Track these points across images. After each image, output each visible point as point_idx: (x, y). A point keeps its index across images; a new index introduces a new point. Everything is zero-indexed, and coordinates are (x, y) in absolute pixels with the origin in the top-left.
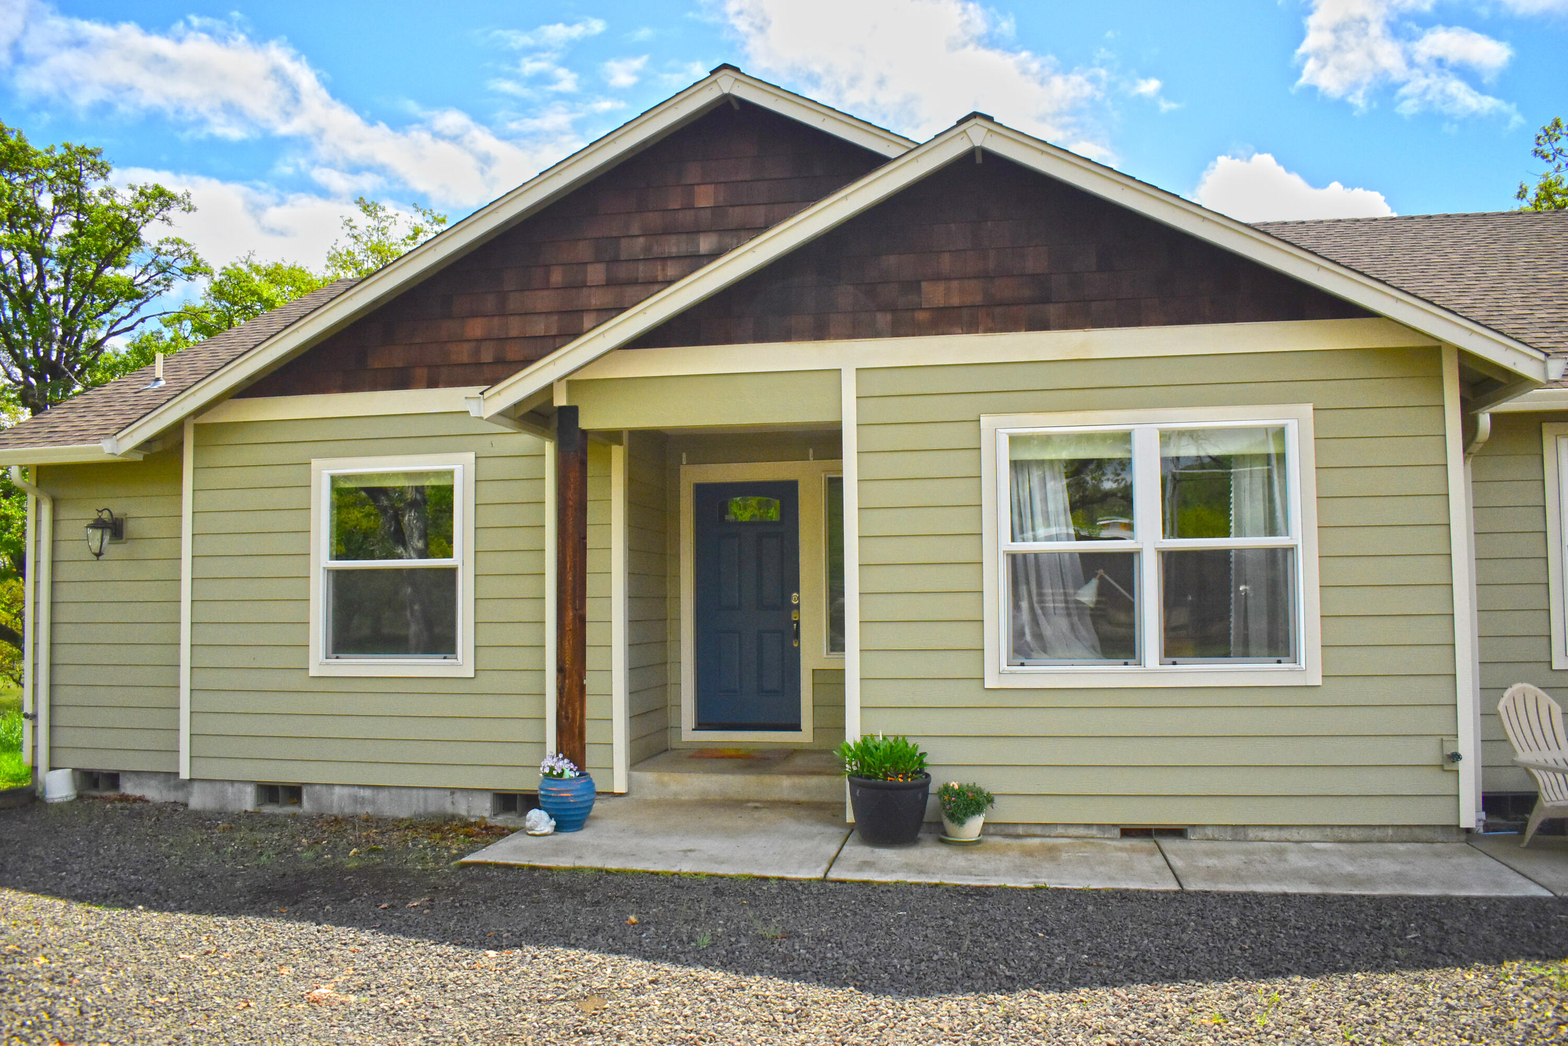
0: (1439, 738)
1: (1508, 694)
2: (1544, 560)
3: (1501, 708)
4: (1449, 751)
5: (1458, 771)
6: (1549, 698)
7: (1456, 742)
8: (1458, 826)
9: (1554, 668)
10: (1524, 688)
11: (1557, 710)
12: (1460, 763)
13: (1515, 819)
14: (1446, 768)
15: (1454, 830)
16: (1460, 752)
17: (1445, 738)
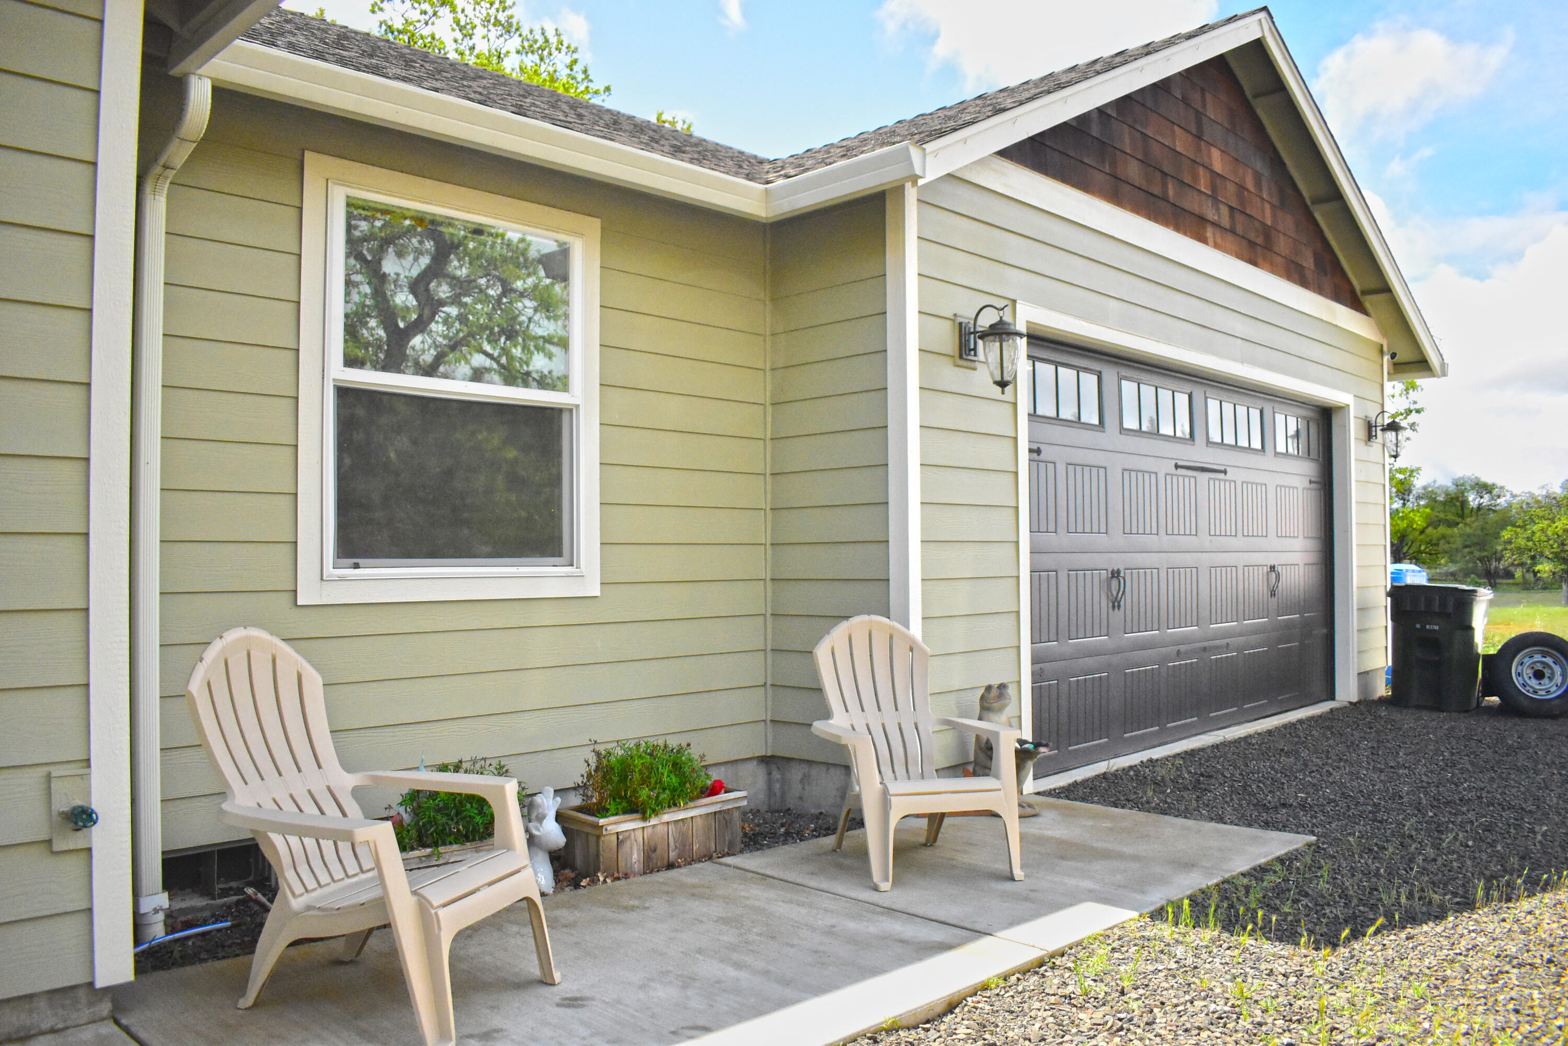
0: (43, 771)
1: (212, 653)
2: (293, 401)
3: (196, 686)
4: (65, 800)
5: (89, 850)
6: (300, 659)
7: (86, 777)
8: (91, 984)
9: (299, 604)
10: (248, 638)
11: (314, 682)
12: (96, 831)
13: (225, 893)
14: (57, 847)
15: (82, 994)
16: (96, 805)
17: (56, 771)
